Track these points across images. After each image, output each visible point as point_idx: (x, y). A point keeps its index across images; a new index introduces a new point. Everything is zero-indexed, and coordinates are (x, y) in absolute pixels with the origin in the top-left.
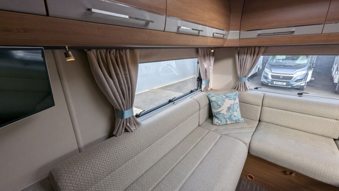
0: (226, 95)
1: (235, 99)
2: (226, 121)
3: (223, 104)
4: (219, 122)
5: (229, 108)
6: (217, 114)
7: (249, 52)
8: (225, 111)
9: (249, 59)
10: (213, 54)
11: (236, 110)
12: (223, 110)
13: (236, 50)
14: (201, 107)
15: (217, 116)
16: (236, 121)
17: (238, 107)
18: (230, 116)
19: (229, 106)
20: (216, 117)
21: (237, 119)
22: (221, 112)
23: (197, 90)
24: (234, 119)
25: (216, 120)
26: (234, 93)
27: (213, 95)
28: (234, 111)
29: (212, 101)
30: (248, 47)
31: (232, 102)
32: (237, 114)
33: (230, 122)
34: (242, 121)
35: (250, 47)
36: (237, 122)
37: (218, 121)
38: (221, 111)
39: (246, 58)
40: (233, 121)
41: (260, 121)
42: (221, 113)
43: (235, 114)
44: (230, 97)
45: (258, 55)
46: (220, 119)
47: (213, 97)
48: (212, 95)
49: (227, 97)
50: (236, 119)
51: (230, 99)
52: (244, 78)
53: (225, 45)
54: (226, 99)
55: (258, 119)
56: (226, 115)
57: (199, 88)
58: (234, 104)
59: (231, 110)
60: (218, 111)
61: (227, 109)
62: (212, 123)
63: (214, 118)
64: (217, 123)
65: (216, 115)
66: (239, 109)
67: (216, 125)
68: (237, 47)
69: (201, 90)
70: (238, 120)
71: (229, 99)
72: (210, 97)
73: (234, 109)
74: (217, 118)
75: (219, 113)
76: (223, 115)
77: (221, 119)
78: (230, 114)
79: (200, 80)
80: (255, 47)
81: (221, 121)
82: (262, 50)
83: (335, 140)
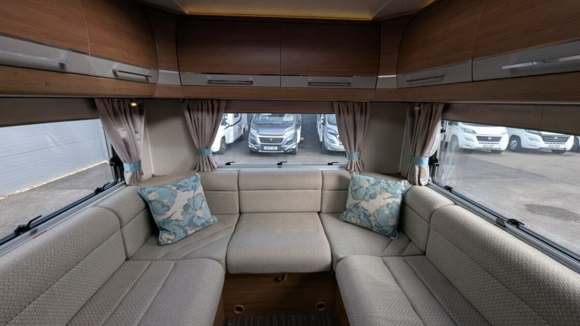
0: (179, 184)
1: (194, 189)
2: (185, 232)
3: (174, 203)
4: (172, 238)
5: (186, 207)
6: (164, 225)
7: (205, 107)
8: (180, 212)
9: (206, 119)
11: (199, 206)
12: (176, 212)
13: (184, 103)
14: (124, 220)
15: (166, 227)
16: (203, 225)
17: (203, 201)
18: (191, 220)
19: (185, 204)
20: (163, 229)
22: (172, 218)
23: (115, 183)
24: (199, 222)
25: (164, 237)
26: (193, 178)
27: (151, 189)
28: (196, 210)
29: (150, 201)
30: (203, 100)
31: (190, 194)
32: (203, 213)
33: (194, 231)
34: (214, 221)
35: (205, 100)
36: (206, 226)
37: (168, 236)
38: (172, 215)
39: (202, 116)
40: (198, 227)
41: (240, 213)
42: (172, 220)
43: (199, 213)
44: (185, 187)
45: (218, 112)
46: (172, 232)
47: (150, 192)
48: (147, 190)
49: (179, 187)
50: (203, 222)
51: (186, 190)
52: (206, 151)
53: (157, 94)
54: (178, 191)
55: (238, 211)
56: (182, 221)
57: (120, 180)
58: (194, 198)
59: (190, 208)
60: (165, 217)
61: (182, 210)
62: (159, 244)
63: (161, 232)
64: (169, 239)
65: (163, 226)
66: (205, 204)
67: (167, 244)
68: (184, 100)
69: (125, 183)
70: (206, 222)
71: (184, 190)
72: (144, 194)
73: (196, 206)
74: (167, 231)
75: (168, 221)
76: (177, 223)
77: (173, 230)
78: (189, 217)
80: (212, 100)
81: (175, 234)
82: (223, 105)
83: (319, 213)
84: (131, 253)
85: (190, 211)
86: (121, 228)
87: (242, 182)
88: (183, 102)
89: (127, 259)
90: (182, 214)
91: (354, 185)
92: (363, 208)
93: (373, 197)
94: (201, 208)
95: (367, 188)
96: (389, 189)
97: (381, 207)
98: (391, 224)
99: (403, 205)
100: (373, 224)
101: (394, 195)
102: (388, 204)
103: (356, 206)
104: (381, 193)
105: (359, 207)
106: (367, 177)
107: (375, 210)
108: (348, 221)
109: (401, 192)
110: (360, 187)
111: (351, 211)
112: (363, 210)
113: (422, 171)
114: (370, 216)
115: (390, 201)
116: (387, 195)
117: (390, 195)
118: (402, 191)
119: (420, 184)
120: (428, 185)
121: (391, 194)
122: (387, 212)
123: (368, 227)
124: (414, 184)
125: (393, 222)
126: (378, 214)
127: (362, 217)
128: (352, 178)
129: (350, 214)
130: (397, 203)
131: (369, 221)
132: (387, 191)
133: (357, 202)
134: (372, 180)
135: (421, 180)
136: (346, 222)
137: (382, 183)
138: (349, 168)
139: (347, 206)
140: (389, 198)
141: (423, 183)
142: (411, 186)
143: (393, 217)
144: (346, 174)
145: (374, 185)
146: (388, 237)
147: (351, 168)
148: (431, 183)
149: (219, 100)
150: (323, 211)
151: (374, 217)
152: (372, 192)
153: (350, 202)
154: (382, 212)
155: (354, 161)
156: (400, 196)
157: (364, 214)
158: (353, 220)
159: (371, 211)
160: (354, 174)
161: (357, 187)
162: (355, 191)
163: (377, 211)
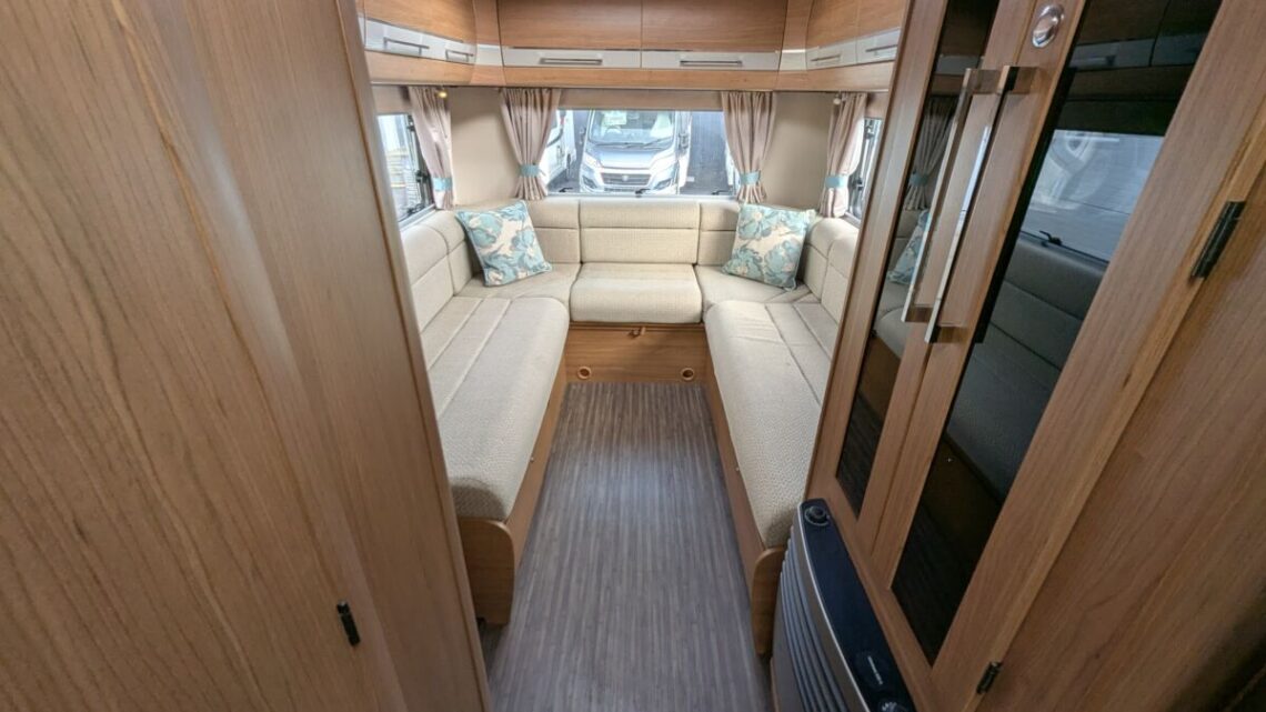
0: (502, 211)
1: (522, 219)
2: (515, 273)
3: (500, 234)
4: (501, 278)
5: (515, 241)
6: (490, 259)
7: (531, 99)
8: (509, 246)
9: (533, 118)
10: (446, 105)
11: (530, 243)
12: (503, 245)
13: (501, 94)
14: (451, 245)
15: (494, 263)
16: (535, 269)
17: (533, 238)
18: (521, 259)
19: (513, 236)
20: (489, 266)
21: (536, 263)
22: (500, 252)
23: (422, 206)
24: (531, 265)
25: (491, 275)
26: (519, 206)
27: (472, 213)
28: (526, 247)
29: (472, 229)
30: (527, 89)
31: (518, 225)
32: (534, 253)
33: (525, 275)
34: (548, 268)
35: (531, 88)
36: (538, 272)
37: (497, 275)
38: (499, 248)
39: (527, 114)
40: (529, 269)
41: (582, 263)
42: (499, 255)
43: (530, 251)
44: (512, 215)
45: (549, 108)
46: (500, 270)
47: (471, 217)
48: (467, 214)
49: (504, 215)
51: (512, 220)
52: (533, 167)
53: (474, 82)
54: (503, 220)
55: (579, 260)
56: (511, 258)
57: (427, 201)
58: (523, 230)
59: (520, 243)
60: (492, 250)
61: (511, 244)
62: (484, 284)
63: (486, 271)
64: (497, 279)
65: (489, 262)
66: (535, 242)
67: (495, 285)
68: (501, 88)
69: (435, 208)
70: (539, 266)
71: (510, 219)
72: (464, 218)
73: (526, 242)
74: (495, 268)
75: (494, 255)
76: (504, 259)
77: (502, 268)
78: (520, 253)
79: (424, 177)
80: (541, 89)
81: (503, 272)
82: (557, 96)
83: (694, 265)
84: (458, 288)
85: (520, 246)
86: (448, 254)
87: (585, 215)
88: (500, 91)
89: (454, 295)
90: (511, 249)
91: (743, 219)
92: (752, 250)
93: (766, 233)
94: (531, 245)
95: (760, 223)
96: (788, 222)
97: (775, 247)
98: (788, 270)
99: (807, 245)
100: (764, 271)
101: (794, 230)
102: (784, 244)
103: (744, 249)
104: (777, 228)
105: (747, 249)
106: (762, 207)
107: (766, 251)
108: (733, 271)
109: (804, 226)
110: (751, 222)
111: (737, 257)
112: (751, 254)
113: (838, 195)
114: (761, 260)
115: (788, 238)
116: (783, 230)
117: (788, 230)
118: (806, 225)
119: (833, 216)
120: (844, 217)
121: (790, 228)
122: (782, 253)
123: (758, 277)
124: (826, 216)
125: (790, 267)
126: (771, 257)
127: (749, 264)
128: (742, 211)
129: (735, 262)
130: (796, 241)
131: (760, 269)
132: (785, 223)
133: (746, 242)
134: (768, 210)
135: (835, 209)
136: (731, 274)
137: (780, 215)
138: (741, 197)
139: (734, 252)
140: (787, 233)
141: (837, 214)
142: (819, 219)
143: (792, 261)
144: (734, 206)
145: (767, 218)
146: (782, 287)
147: (744, 197)
148: (850, 215)
149: (550, 89)
150: (700, 262)
151: (766, 261)
152: (766, 226)
153: (738, 243)
154: (776, 253)
155: (748, 187)
156: (803, 232)
157: (754, 258)
158: (740, 270)
159: (762, 255)
160: (745, 205)
161: (746, 222)
162: (744, 227)
163: (770, 252)
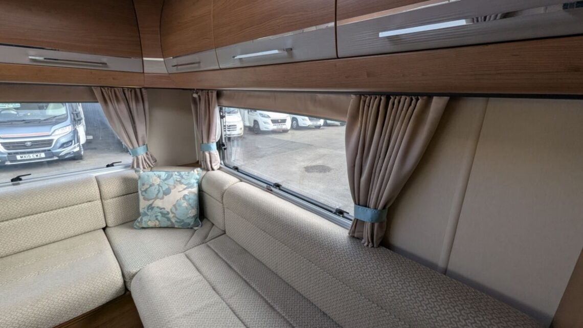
83: (104, 229)
91: (143, 185)
92: (158, 207)
93: (167, 192)
95: (159, 185)
96: (183, 181)
97: (177, 201)
98: (192, 215)
99: (201, 192)
100: (173, 221)
101: (189, 186)
102: (185, 197)
103: (150, 207)
104: (175, 187)
105: (153, 207)
106: (157, 173)
107: (172, 206)
108: (144, 226)
109: (195, 181)
110: (151, 186)
111: (146, 214)
112: (158, 210)
113: (212, 156)
114: (168, 213)
115: (186, 192)
116: (180, 187)
117: (185, 187)
118: (197, 179)
119: (213, 169)
120: (220, 169)
121: (186, 185)
122: (185, 204)
123: (169, 226)
124: (208, 170)
125: (193, 212)
126: (176, 209)
127: (159, 218)
128: (140, 177)
129: (145, 219)
130: (194, 193)
131: (169, 219)
132: (180, 182)
133: (150, 202)
134: (163, 174)
135: (213, 165)
136: (142, 228)
137: (174, 176)
138: (135, 166)
139: (141, 210)
140: (184, 189)
141: (215, 167)
142: (204, 172)
143: (193, 208)
144: (131, 173)
145: (166, 179)
146: (192, 228)
147: (138, 166)
150: (109, 225)
151: (172, 213)
152: (165, 187)
153: (143, 204)
154: (180, 206)
155: (140, 157)
156: (196, 185)
157: (162, 213)
158: (151, 224)
159: (168, 208)
160: (142, 172)
161: (147, 186)
162: (146, 191)
163: (174, 206)
